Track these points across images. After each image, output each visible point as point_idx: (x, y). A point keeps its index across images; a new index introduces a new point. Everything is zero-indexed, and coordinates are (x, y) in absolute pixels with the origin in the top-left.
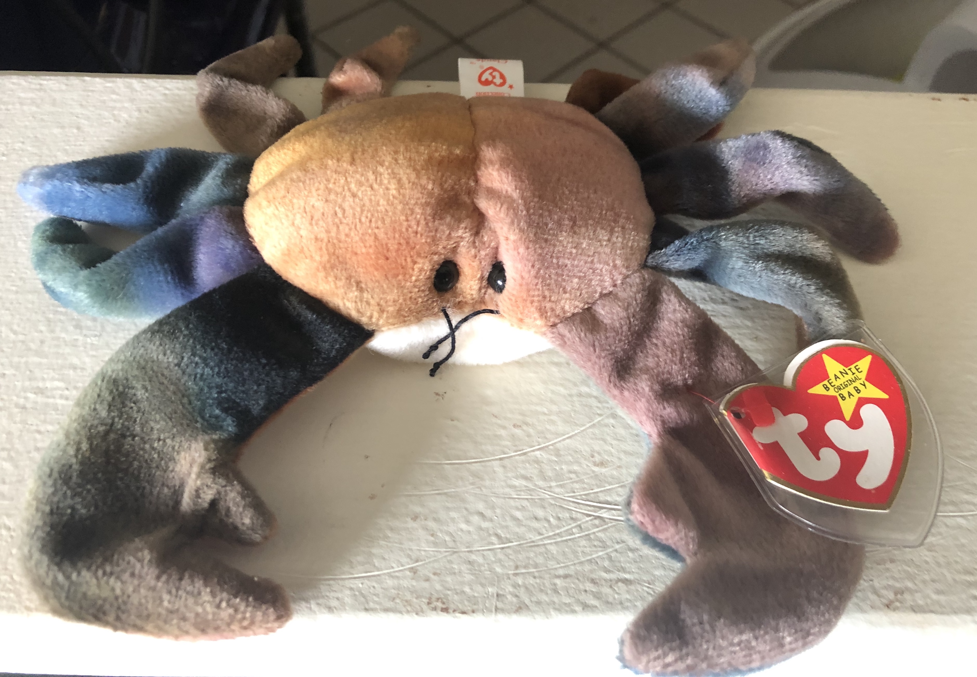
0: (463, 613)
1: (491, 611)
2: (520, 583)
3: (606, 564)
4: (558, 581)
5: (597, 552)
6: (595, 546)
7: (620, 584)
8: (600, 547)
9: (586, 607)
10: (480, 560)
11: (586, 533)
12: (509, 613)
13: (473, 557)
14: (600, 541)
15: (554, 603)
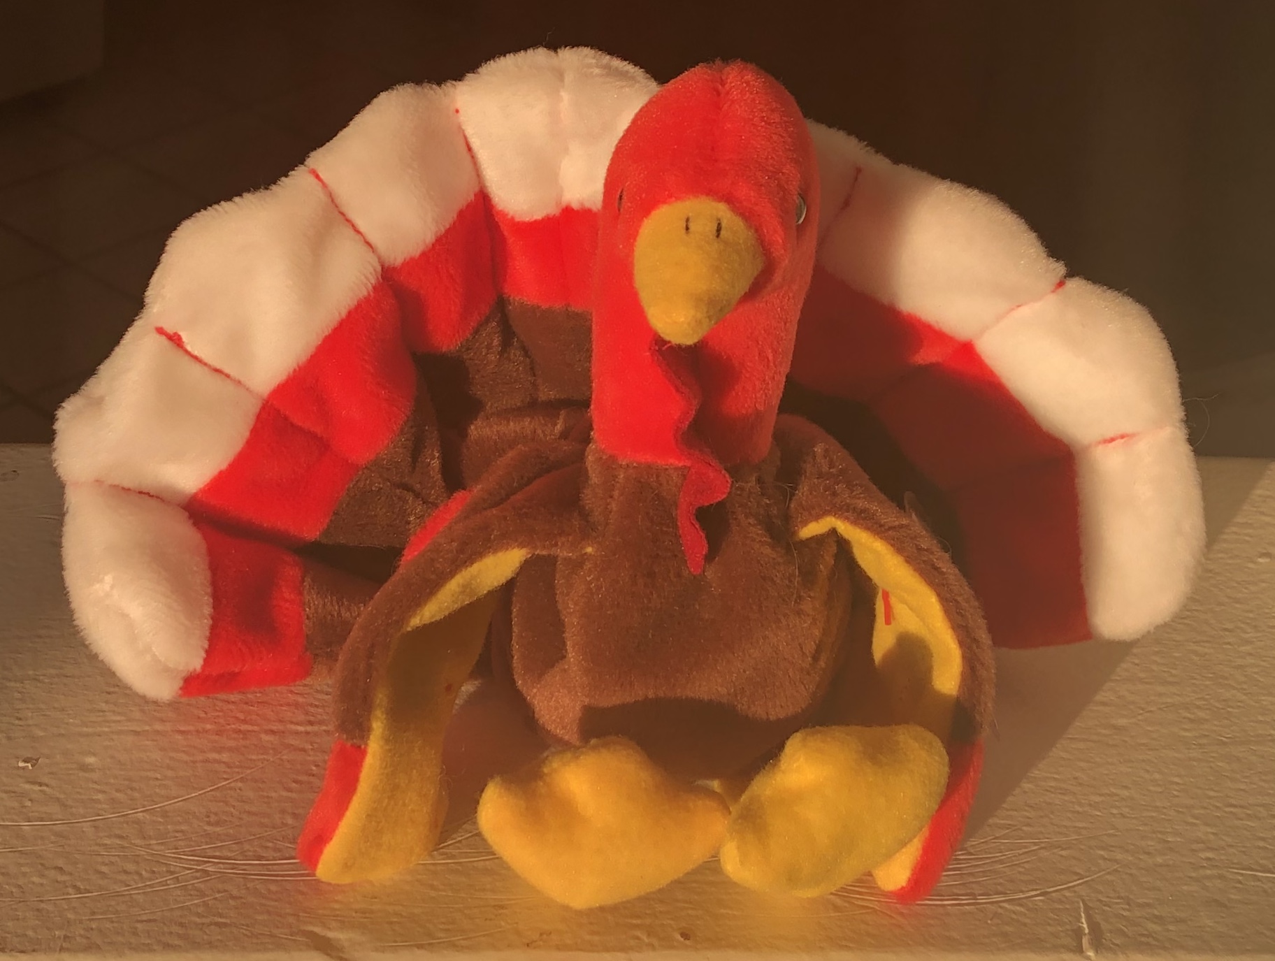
0: (22, 952)
1: (56, 951)
2: (94, 926)
3: (200, 910)
4: (139, 926)
5: (192, 900)
6: (191, 895)
7: (213, 927)
8: (198, 896)
9: (167, 947)
10: (50, 907)
11: (183, 884)
12: (75, 952)
13: (43, 905)
14: (197, 891)
15: (131, 943)
